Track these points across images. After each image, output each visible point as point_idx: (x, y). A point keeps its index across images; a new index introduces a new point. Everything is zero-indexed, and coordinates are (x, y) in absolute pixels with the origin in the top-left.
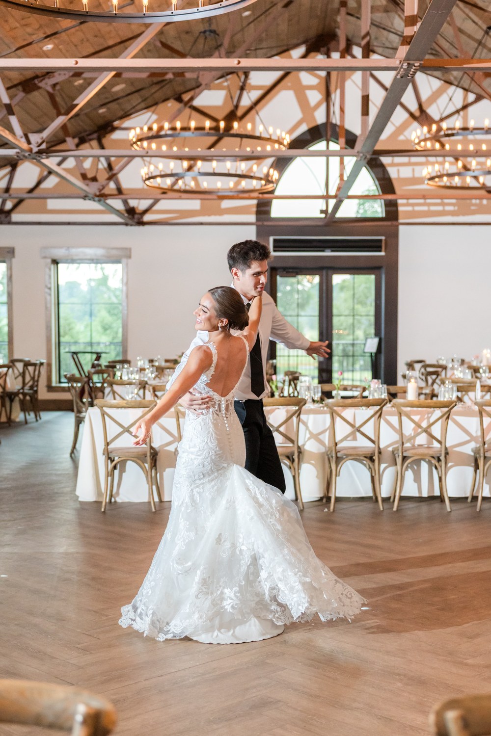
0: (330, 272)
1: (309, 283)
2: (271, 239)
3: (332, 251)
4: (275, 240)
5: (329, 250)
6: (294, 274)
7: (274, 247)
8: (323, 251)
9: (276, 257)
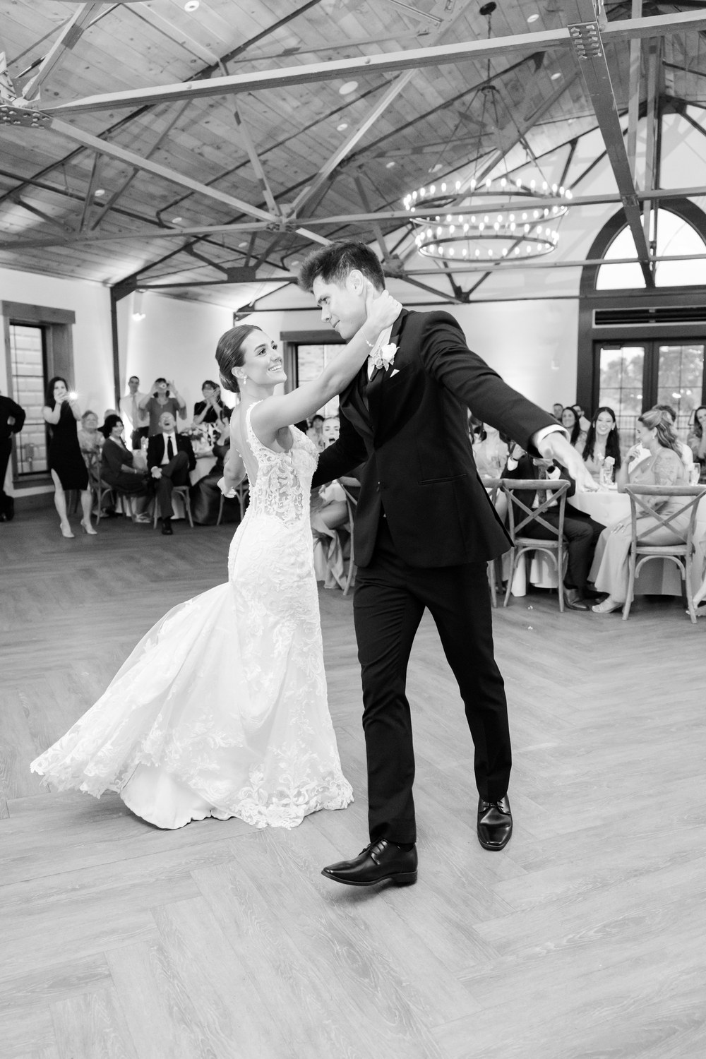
0: (656, 344)
1: (634, 353)
2: (594, 311)
3: (657, 322)
4: (597, 313)
5: (654, 321)
6: (618, 347)
7: (596, 319)
8: (647, 322)
9: (596, 329)
